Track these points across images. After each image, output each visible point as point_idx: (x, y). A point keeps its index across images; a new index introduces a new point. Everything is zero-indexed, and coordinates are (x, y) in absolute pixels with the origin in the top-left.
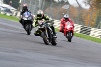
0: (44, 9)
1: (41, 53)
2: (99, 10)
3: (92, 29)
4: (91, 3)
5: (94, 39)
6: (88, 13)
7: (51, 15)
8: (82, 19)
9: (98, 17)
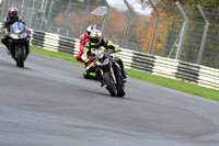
0: (53, 16)
1: (49, 112)
2: (172, 18)
3: (158, 59)
4: (155, 4)
5: (162, 81)
6: (148, 25)
7: (68, 28)
8: (134, 37)
9: (170, 33)
